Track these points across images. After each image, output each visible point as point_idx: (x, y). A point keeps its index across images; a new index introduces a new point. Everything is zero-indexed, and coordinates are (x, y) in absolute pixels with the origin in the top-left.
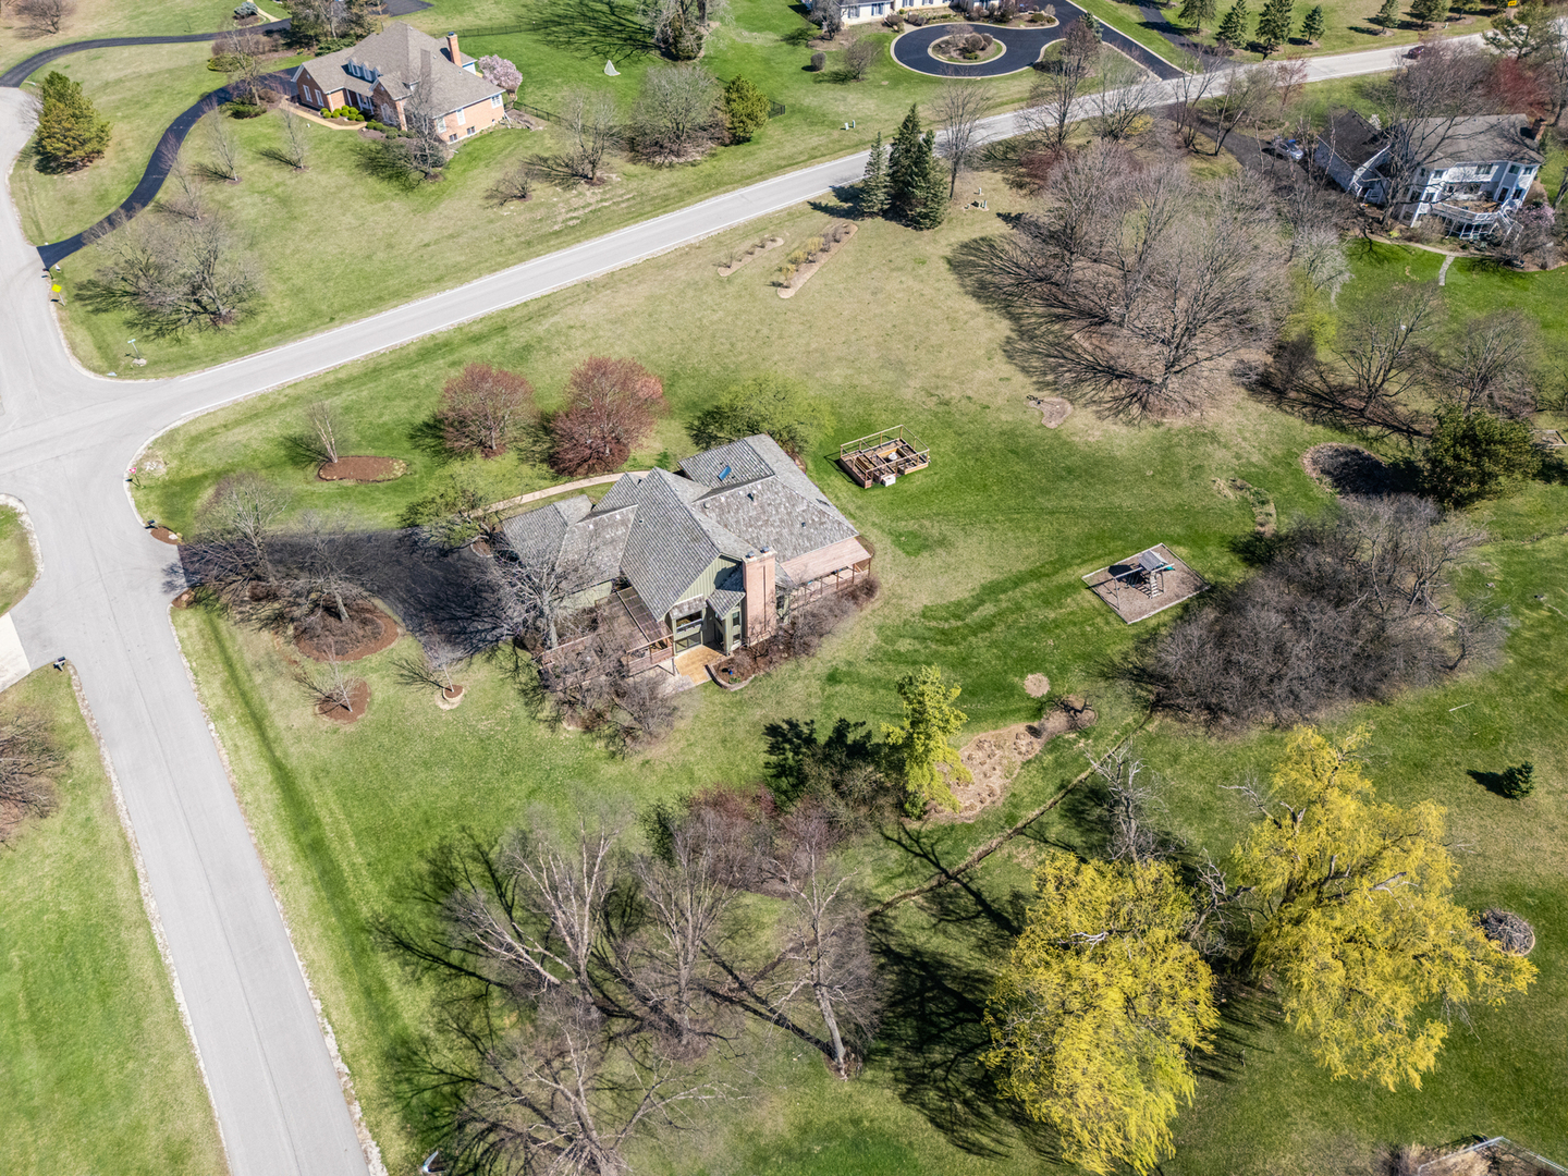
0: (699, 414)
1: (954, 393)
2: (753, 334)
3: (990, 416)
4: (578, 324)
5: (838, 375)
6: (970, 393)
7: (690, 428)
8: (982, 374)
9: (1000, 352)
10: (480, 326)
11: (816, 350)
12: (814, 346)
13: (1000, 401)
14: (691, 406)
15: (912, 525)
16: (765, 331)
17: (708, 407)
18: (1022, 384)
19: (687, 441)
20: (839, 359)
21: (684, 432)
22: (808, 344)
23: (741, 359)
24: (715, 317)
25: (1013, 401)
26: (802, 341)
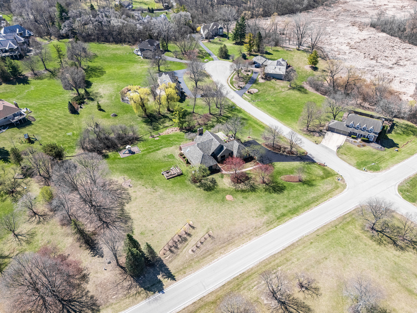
0: (215, 190)
1: (149, 189)
2: (201, 211)
3: (143, 183)
4: (255, 218)
5: (178, 197)
6: (146, 189)
7: (217, 185)
8: (139, 194)
9: (132, 200)
10: (286, 219)
11: (183, 205)
12: (184, 206)
13: (139, 187)
14: (218, 192)
15: (170, 160)
16: (197, 212)
17: (213, 192)
18: (131, 191)
19: (217, 181)
20: (177, 202)
21: (219, 184)
22: (185, 207)
23: (205, 205)
24: (213, 216)
25: (135, 186)
26: (187, 208)
